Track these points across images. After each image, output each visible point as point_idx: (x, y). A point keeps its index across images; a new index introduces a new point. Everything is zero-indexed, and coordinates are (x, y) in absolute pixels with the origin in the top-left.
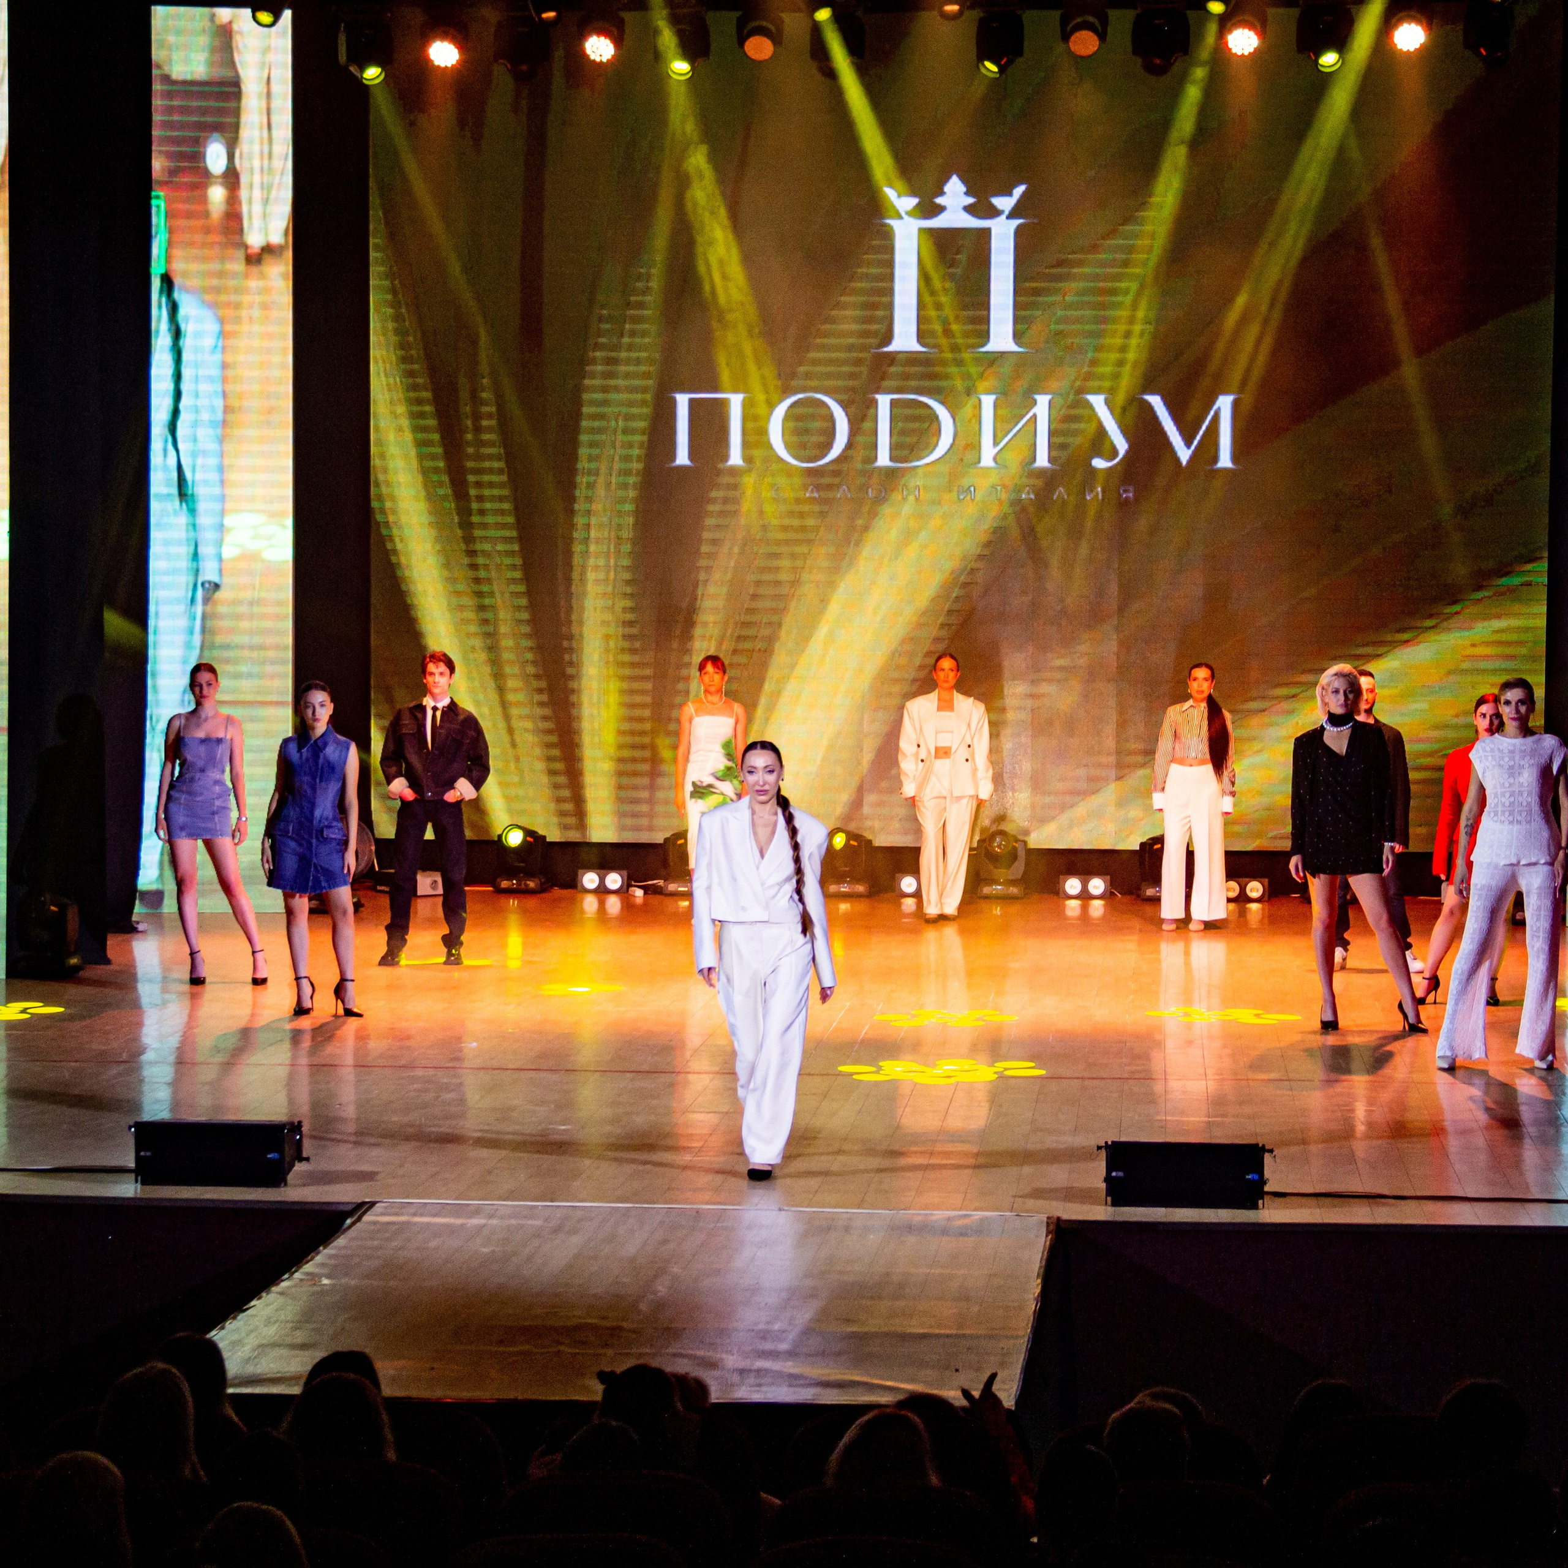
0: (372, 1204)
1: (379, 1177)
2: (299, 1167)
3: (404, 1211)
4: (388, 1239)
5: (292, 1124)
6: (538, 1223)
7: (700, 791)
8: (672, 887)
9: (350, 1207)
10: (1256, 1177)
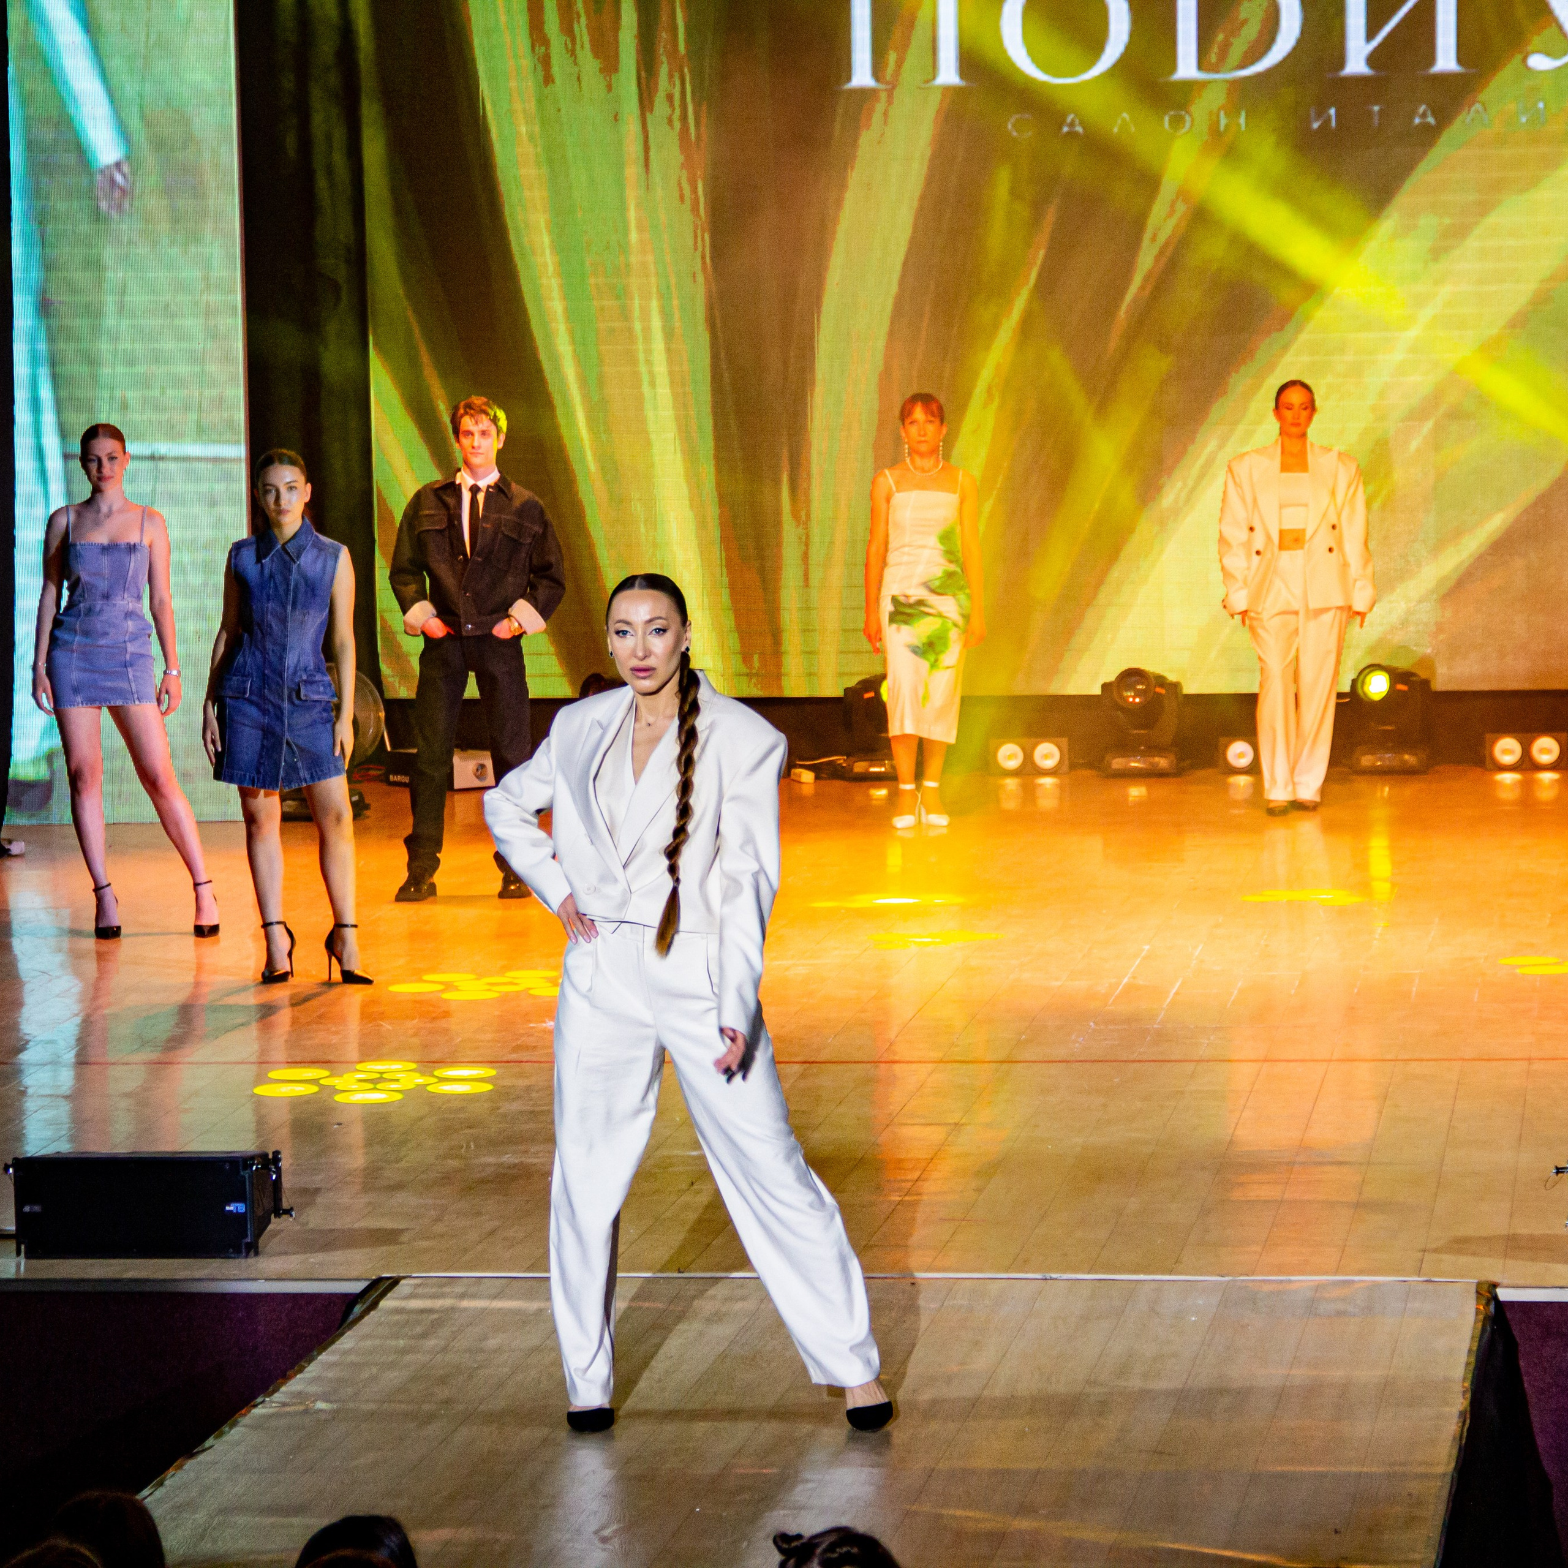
0: (395, 1282)
1: (404, 1238)
2: (275, 1224)
3: (447, 1290)
4: (424, 1336)
5: (264, 1156)
6: (660, 1305)
7: (904, 612)
8: (860, 767)
9: (357, 1287)
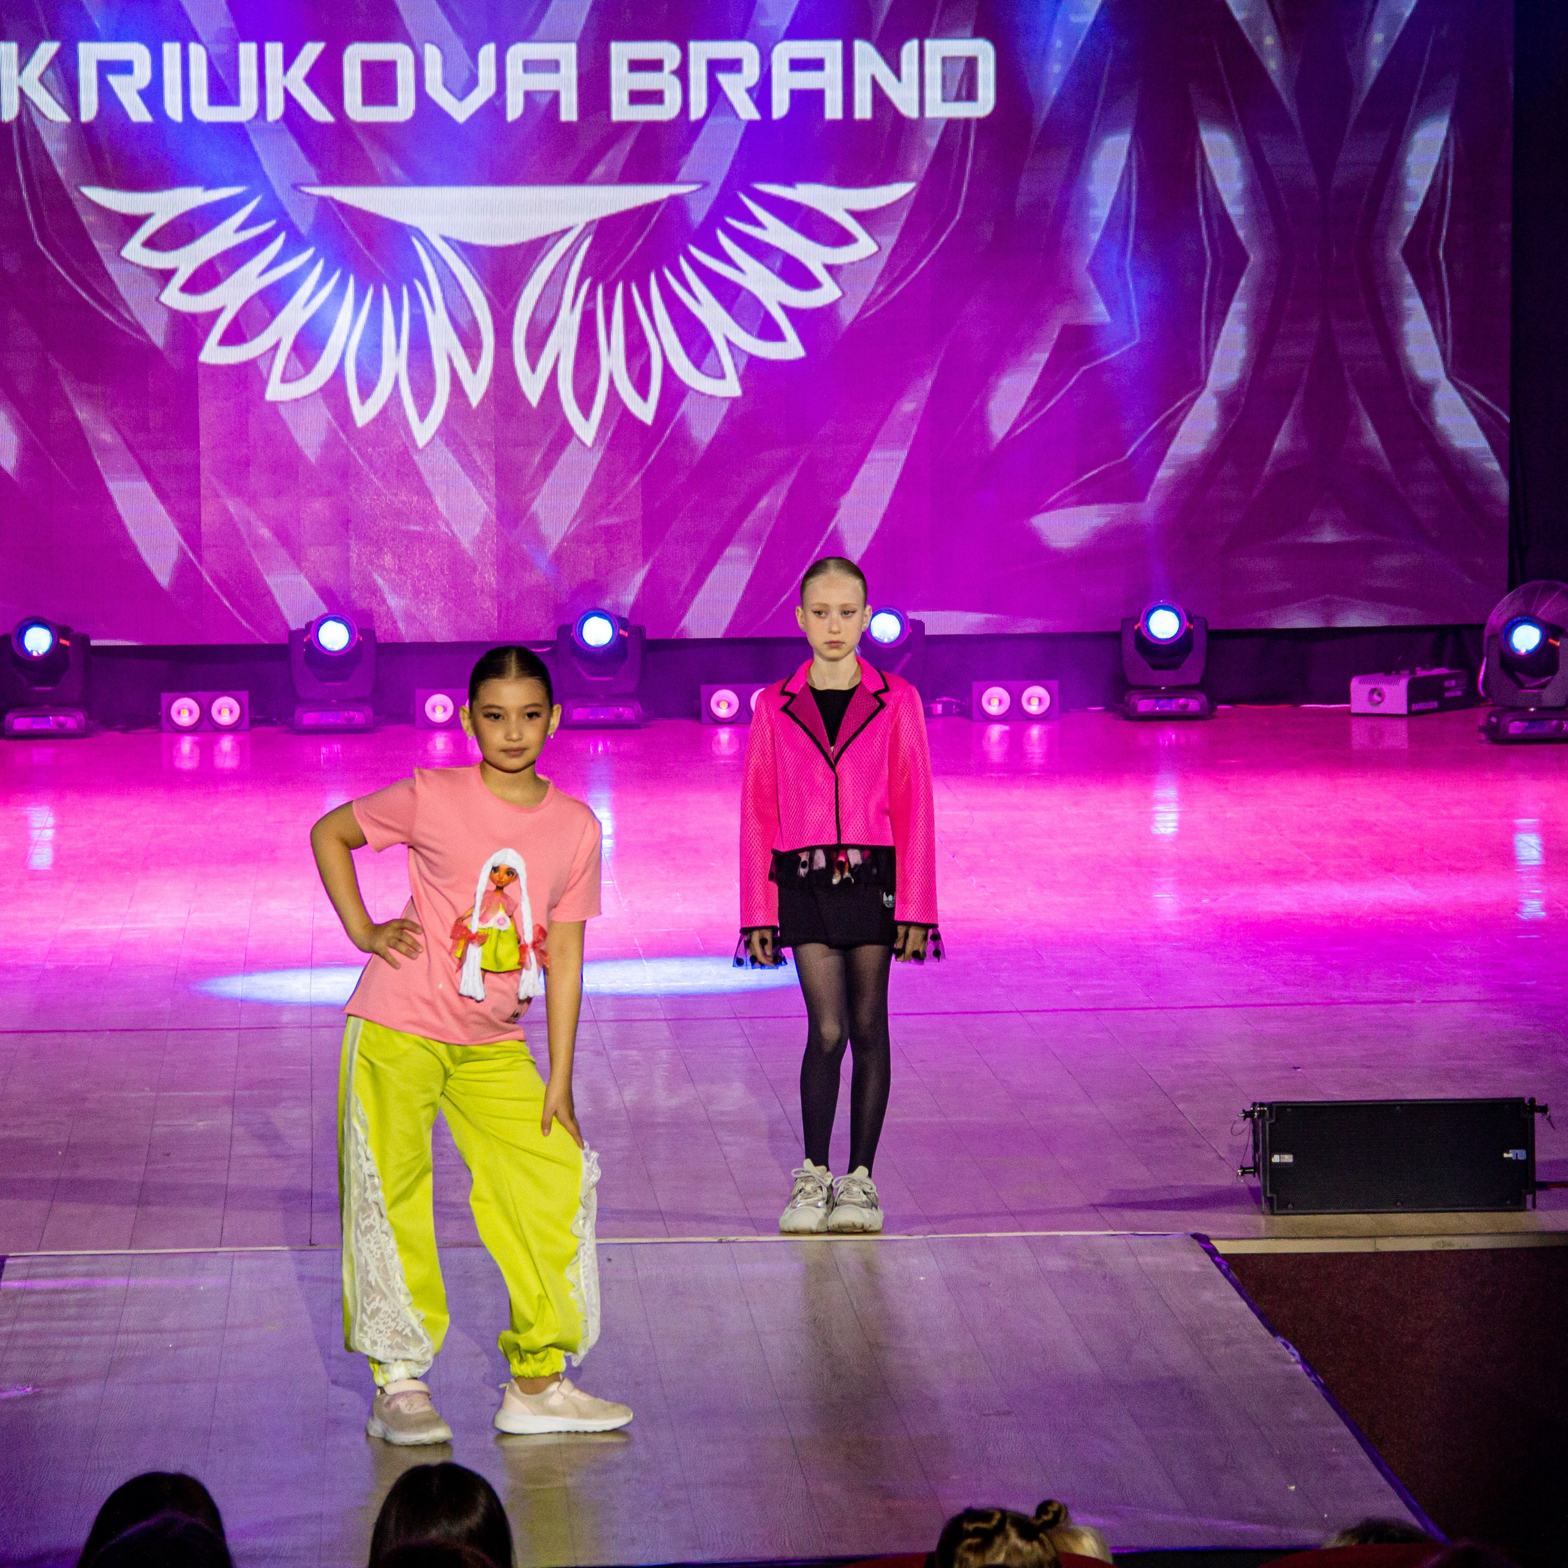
3: (66, 1269)
10: (1522, 1155)
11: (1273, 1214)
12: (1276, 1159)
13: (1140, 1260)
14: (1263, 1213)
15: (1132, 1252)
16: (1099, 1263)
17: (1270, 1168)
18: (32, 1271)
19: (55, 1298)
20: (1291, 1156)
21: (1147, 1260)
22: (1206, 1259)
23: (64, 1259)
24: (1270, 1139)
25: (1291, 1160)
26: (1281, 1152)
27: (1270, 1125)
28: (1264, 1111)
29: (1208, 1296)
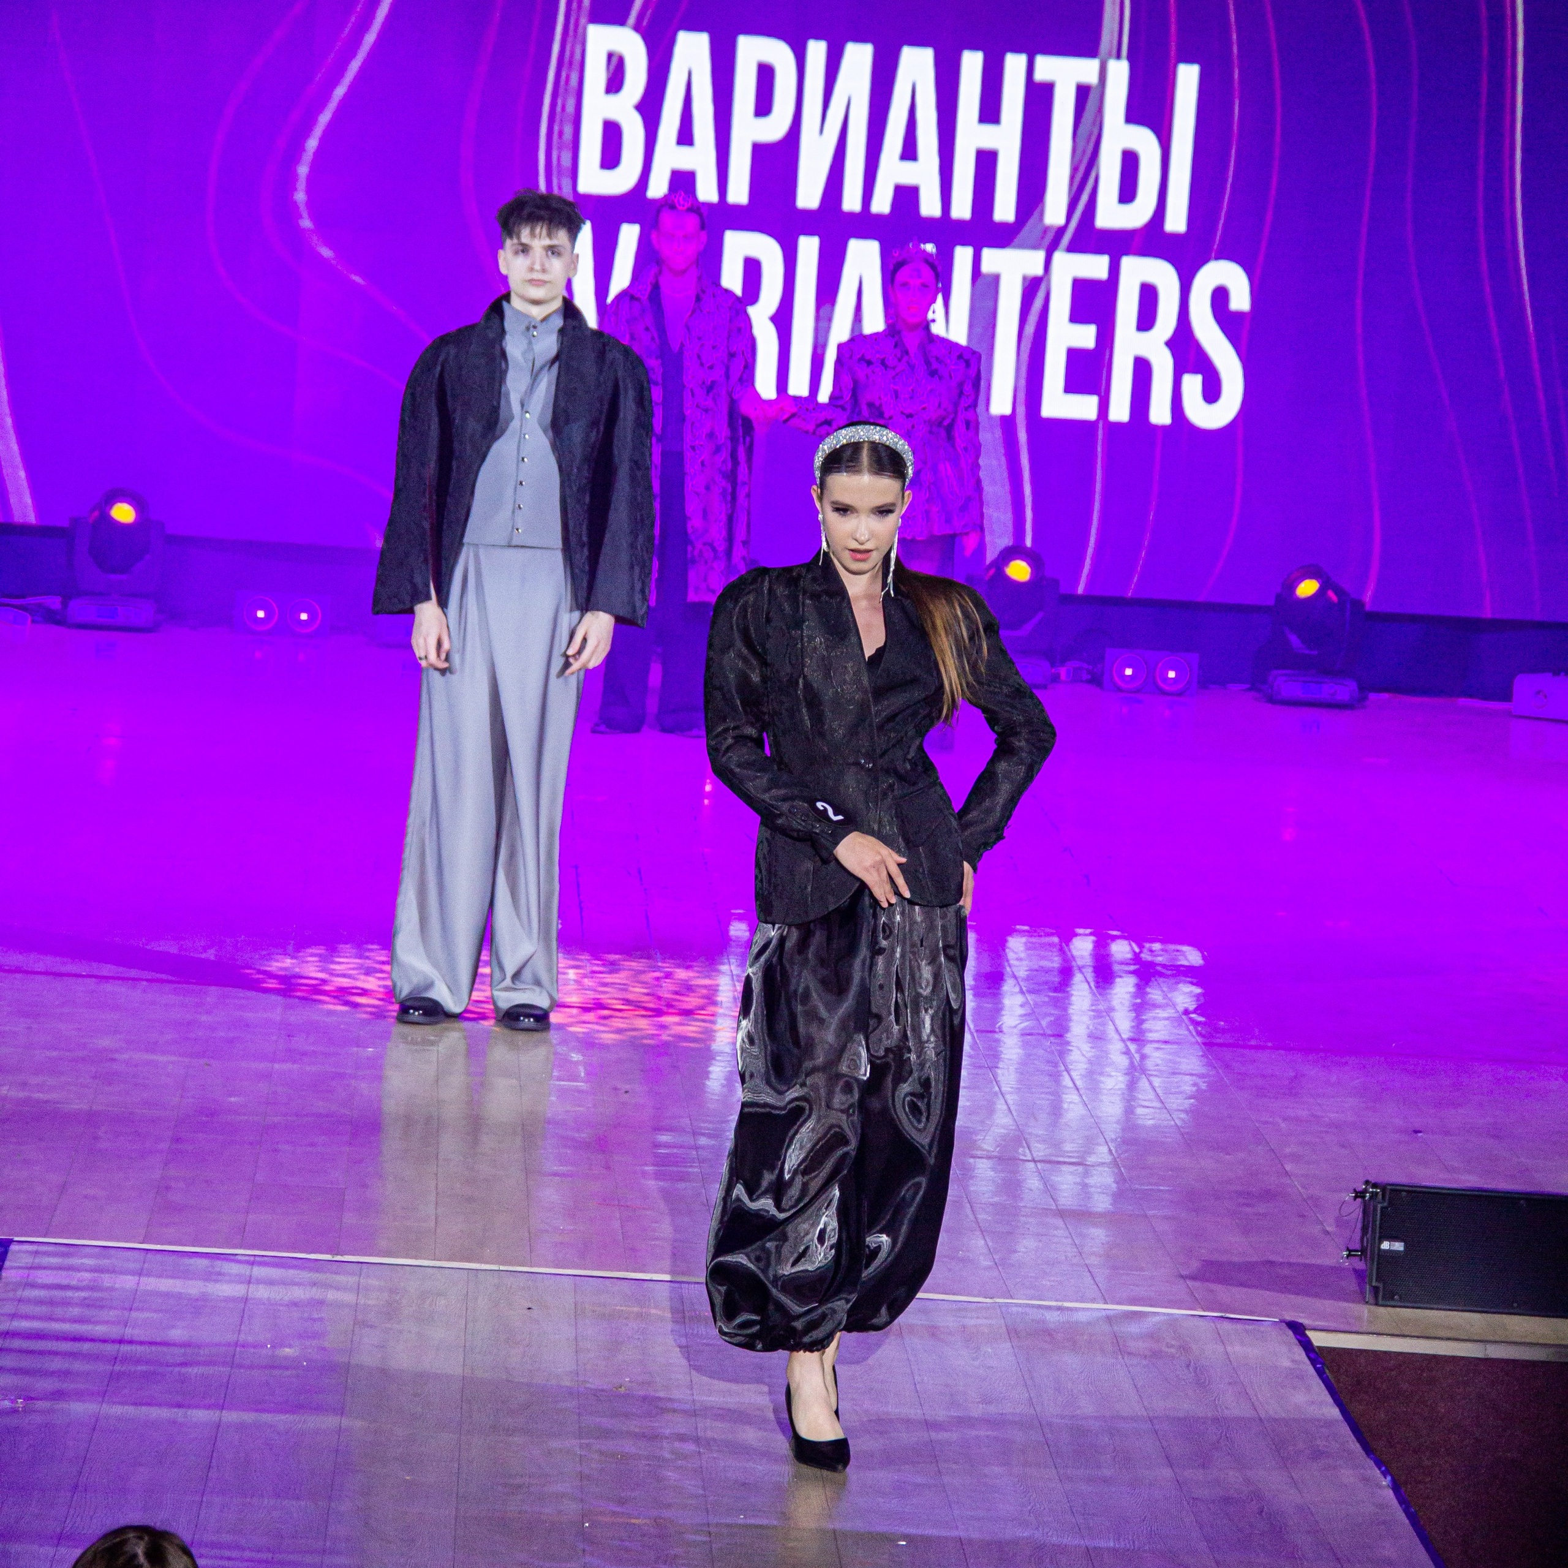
3: (74, 1261)
4: (84, 1320)
11: (1377, 1304)
12: (1385, 1245)
13: (1229, 1349)
14: (1367, 1302)
15: (1221, 1339)
16: (1184, 1348)
17: (1379, 1255)
18: (37, 1261)
19: (58, 1294)
20: (1403, 1244)
21: (1236, 1349)
22: (1300, 1354)
23: (72, 1249)
24: (1381, 1224)
25: (1402, 1249)
26: (1392, 1238)
27: (1382, 1208)
28: (1377, 1193)
29: (1299, 1398)
